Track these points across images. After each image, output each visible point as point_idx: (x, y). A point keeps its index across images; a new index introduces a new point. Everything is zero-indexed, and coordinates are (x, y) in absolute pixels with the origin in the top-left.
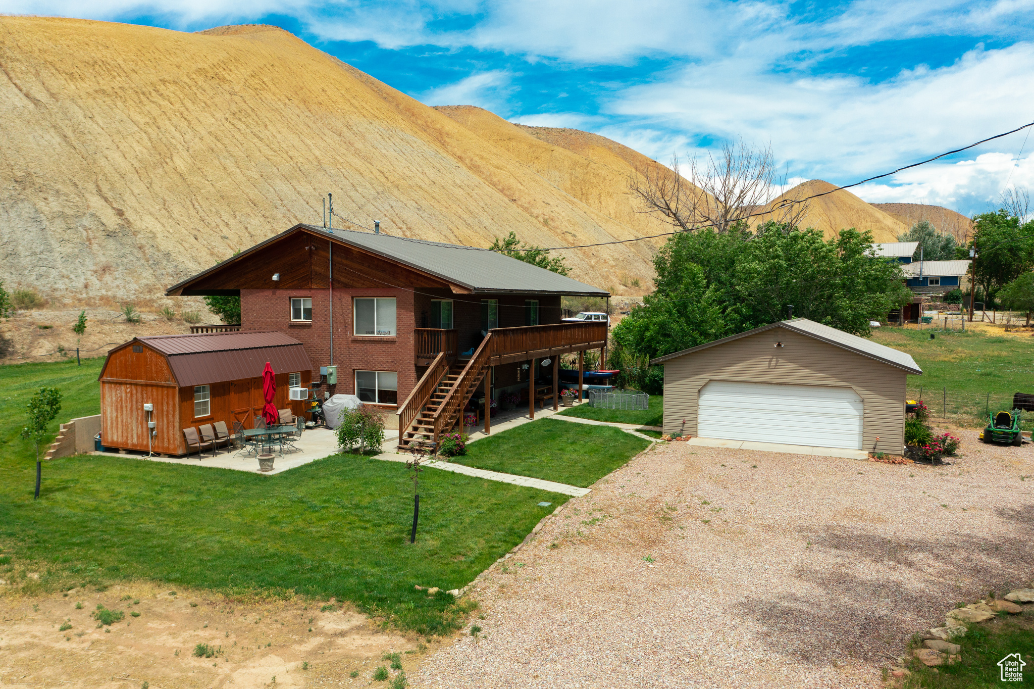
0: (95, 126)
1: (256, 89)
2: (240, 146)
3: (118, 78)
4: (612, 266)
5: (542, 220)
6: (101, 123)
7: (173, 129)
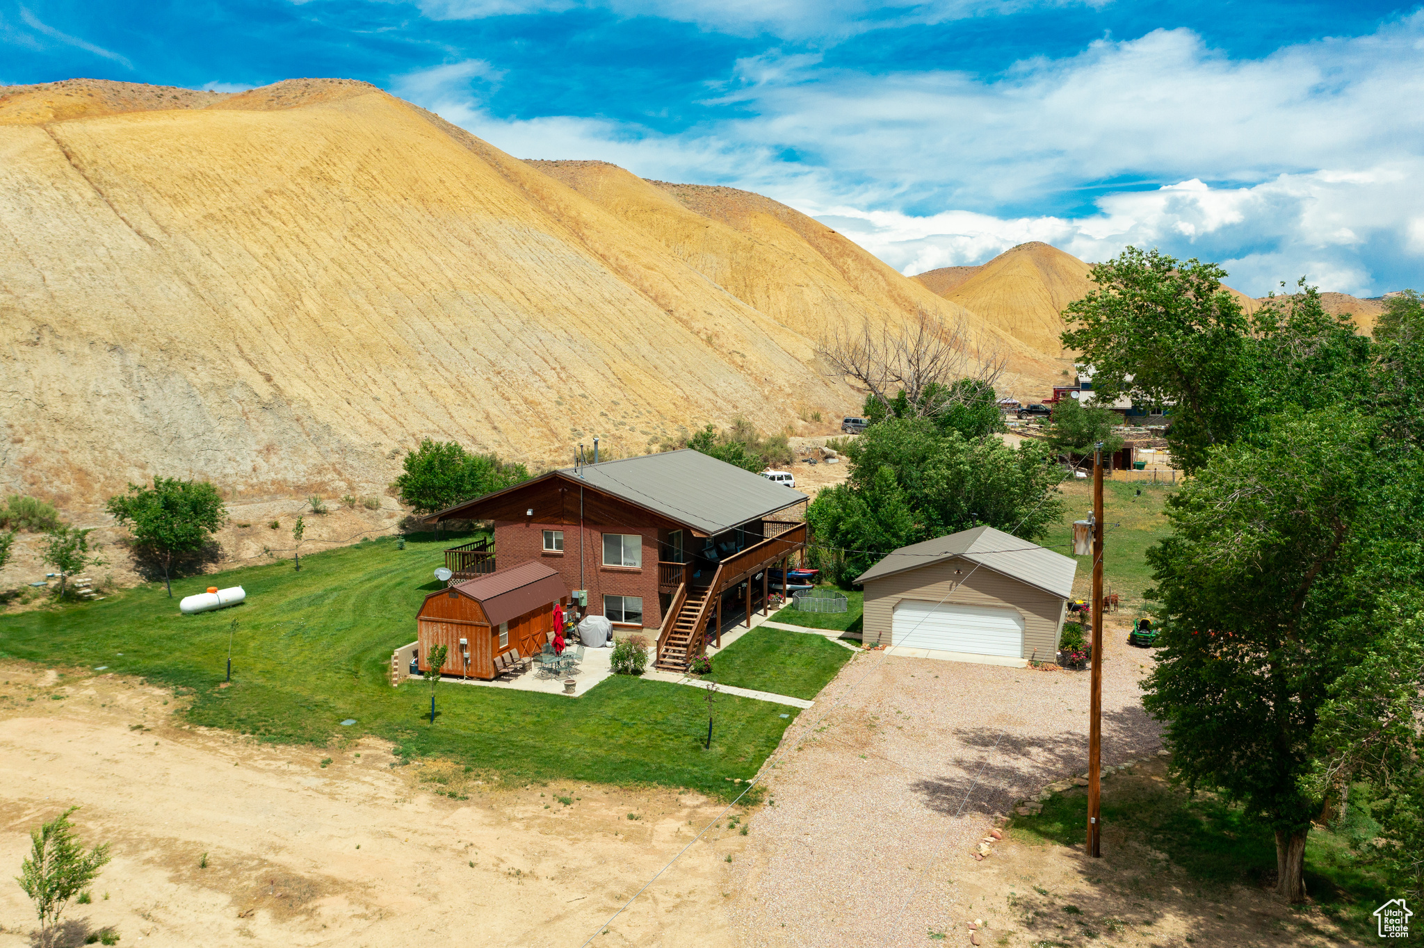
0: (215, 265)
1: (367, 188)
2: (367, 275)
3: (223, 196)
4: (789, 395)
5: (704, 337)
6: (220, 261)
7: (294, 259)
